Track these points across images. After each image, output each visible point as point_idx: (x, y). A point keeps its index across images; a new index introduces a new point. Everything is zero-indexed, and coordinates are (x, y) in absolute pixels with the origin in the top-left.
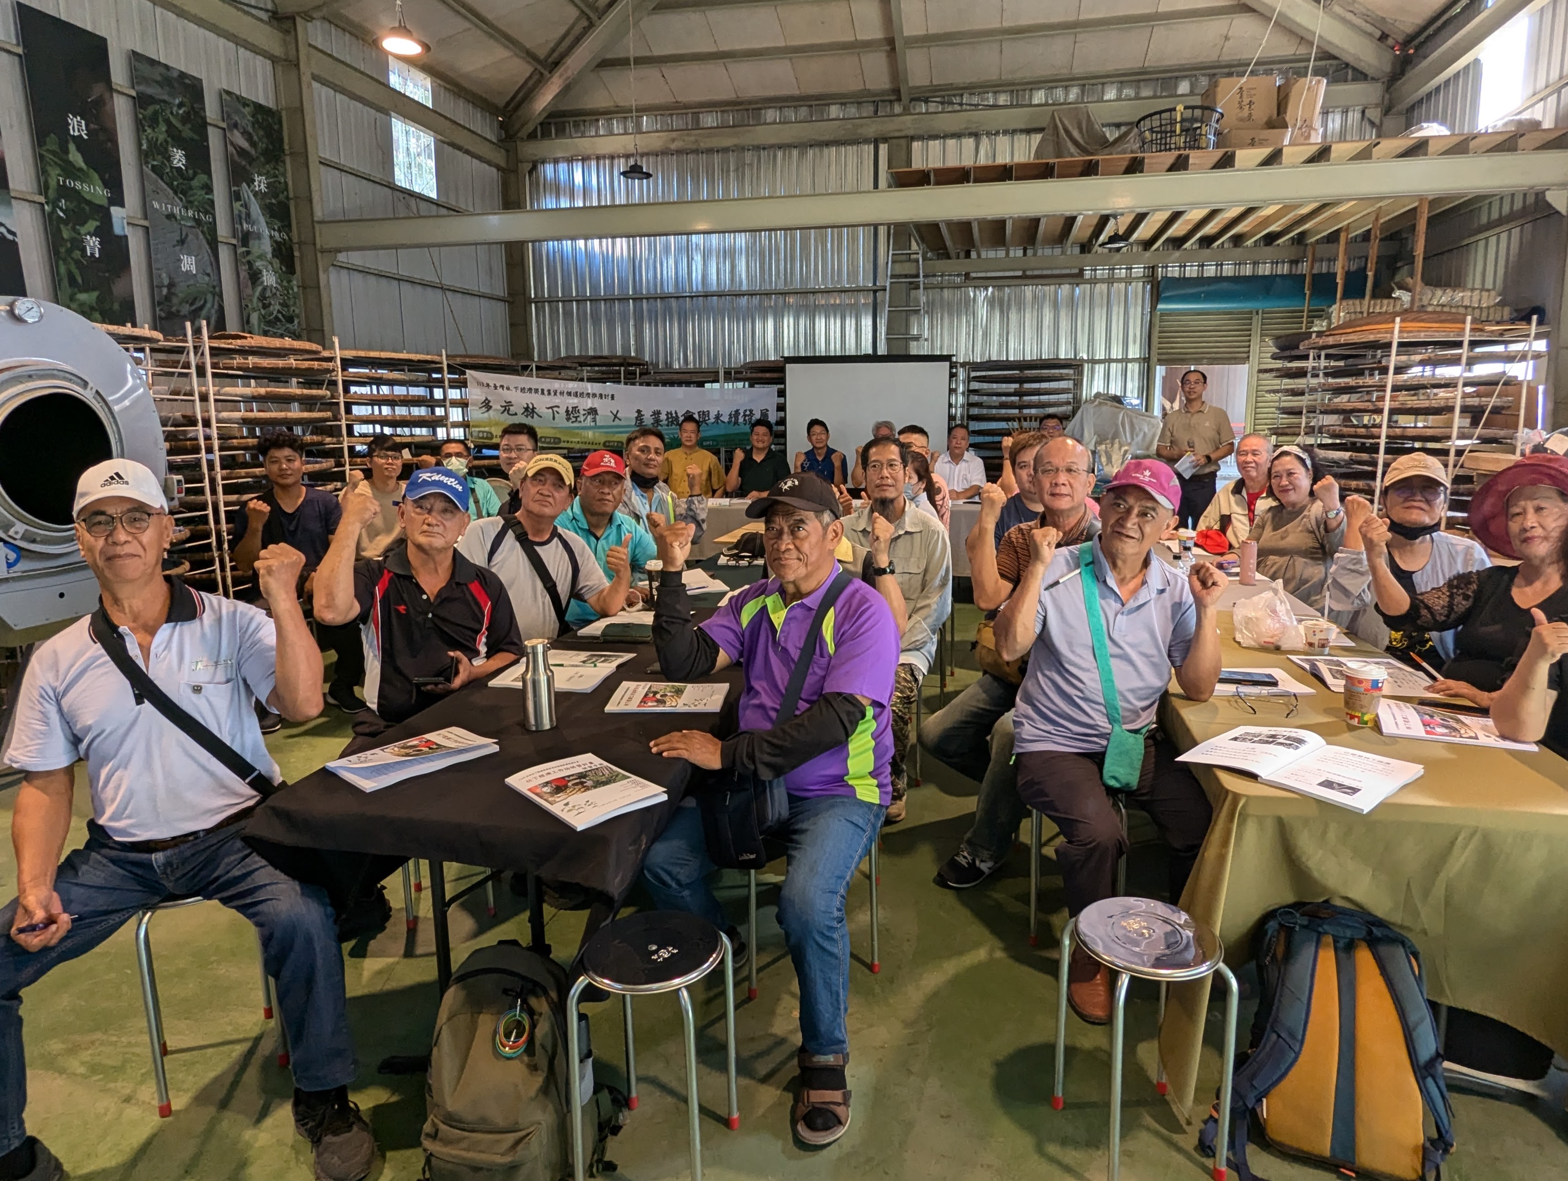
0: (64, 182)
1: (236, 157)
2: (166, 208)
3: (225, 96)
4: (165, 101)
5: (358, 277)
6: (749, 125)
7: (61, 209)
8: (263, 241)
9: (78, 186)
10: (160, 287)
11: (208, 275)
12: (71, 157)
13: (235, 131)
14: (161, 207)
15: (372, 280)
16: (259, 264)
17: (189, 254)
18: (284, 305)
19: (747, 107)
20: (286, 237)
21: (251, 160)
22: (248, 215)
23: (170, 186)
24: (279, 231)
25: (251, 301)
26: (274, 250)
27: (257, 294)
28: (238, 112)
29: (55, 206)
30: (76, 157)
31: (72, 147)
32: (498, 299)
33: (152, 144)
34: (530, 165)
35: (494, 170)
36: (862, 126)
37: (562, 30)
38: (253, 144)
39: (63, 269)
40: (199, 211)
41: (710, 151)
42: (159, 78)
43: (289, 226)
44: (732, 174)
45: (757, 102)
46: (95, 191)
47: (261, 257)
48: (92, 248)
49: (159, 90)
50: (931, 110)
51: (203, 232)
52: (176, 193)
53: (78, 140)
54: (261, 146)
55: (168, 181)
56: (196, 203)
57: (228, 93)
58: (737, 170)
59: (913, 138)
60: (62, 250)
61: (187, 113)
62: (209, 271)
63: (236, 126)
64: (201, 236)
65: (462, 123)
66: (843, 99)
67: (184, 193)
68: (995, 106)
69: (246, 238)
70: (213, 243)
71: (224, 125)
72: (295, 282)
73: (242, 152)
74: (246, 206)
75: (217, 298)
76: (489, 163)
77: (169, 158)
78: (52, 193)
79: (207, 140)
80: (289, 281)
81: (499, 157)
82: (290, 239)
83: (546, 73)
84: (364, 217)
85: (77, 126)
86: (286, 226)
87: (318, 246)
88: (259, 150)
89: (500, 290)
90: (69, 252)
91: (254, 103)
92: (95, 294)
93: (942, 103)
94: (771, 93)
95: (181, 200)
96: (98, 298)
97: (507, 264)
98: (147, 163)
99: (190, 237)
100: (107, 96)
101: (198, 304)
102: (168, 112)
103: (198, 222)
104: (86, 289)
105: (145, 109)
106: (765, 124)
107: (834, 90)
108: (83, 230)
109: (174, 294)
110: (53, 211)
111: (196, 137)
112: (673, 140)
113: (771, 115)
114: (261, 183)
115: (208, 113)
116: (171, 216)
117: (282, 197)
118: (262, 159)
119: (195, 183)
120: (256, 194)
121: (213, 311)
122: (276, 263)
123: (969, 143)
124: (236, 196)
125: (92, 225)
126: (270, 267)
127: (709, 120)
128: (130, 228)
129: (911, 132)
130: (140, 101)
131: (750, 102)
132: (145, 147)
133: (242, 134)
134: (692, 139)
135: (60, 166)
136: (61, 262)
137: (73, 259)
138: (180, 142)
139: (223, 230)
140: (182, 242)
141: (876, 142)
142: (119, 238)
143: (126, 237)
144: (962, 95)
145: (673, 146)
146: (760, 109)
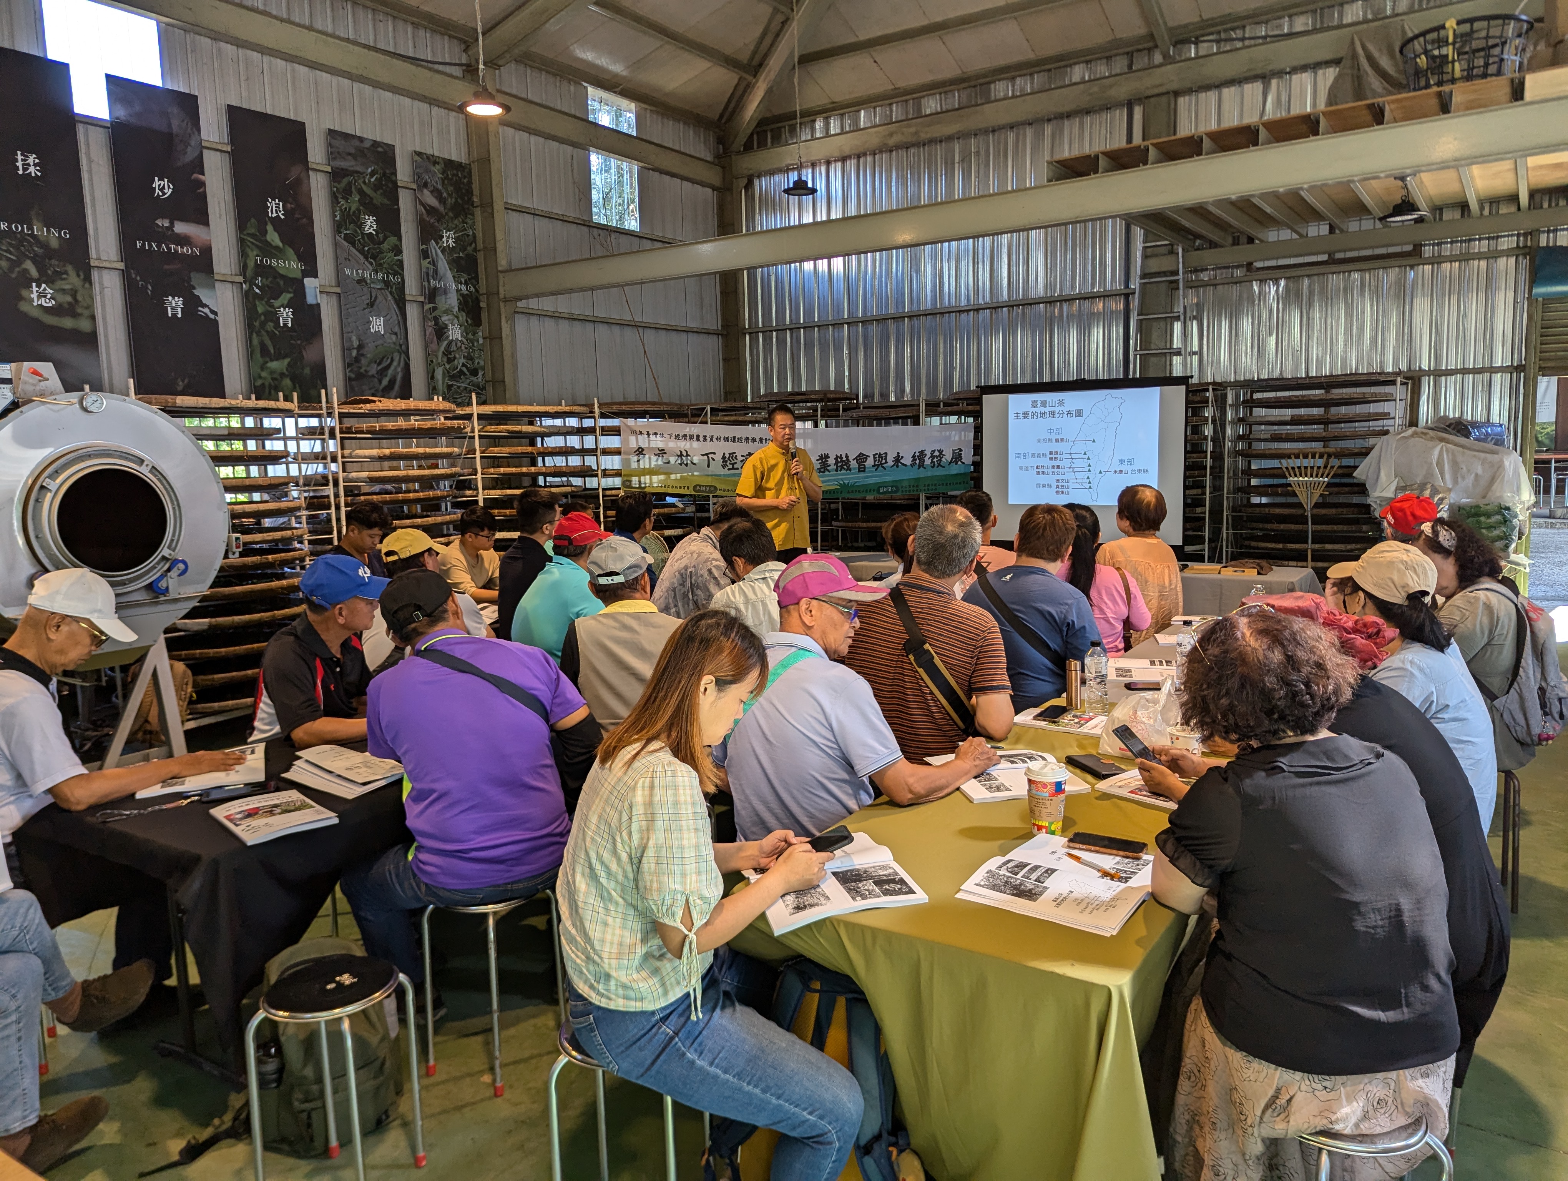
0: (261, 261)
1: (425, 217)
2: (357, 274)
3: (416, 158)
4: (358, 172)
5: (549, 323)
6: (977, 105)
7: (258, 287)
8: (449, 295)
9: (274, 263)
10: (349, 349)
11: (396, 334)
12: (269, 238)
13: (425, 191)
14: (352, 273)
15: (564, 325)
16: (445, 318)
17: (378, 316)
18: (470, 358)
19: (973, 83)
20: (473, 289)
21: (440, 218)
22: (436, 271)
23: (361, 252)
24: (466, 284)
25: (437, 356)
26: (460, 304)
27: (442, 349)
28: (427, 171)
29: (252, 283)
30: (273, 237)
31: (270, 228)
32: (708, 333)
33: (346, 214)
34: (745, 181)
35: (709, 191)
36: (1111, 86)
37: (760, 29)
38: (442, 200)
39: (255, 341)
40: (388, 273)
41: (932, 141)
42: (353, 151)
43: (476, 278)
44: (956, 165)
45: (984, 76)
46: (291, 265)
47: (447, 312)
48: (285, 319)
49: (353, 163)
50: (1201, 53)
51: (391, 293)
52: (366, 258)
53: (276, 221)
54: (450, 201)
55: (360, 247)
56: (385, 266)
57: (419, 154)
58: (962, 161)
59: (1177, 94)
60: (257, 324)
61: (379, 180)
62: (396, 329)
63: (425, 185)
64: (390, 298)
65: (671, 146)
66: (1087, 56)
67: (374, 257)
68: (1291, 35)
69: (432, 295)
70: (401, 302)
71: (414, 186)
72: (480, 334)
73: (431, 210)
74: (434, 263)
75: (403, 355)
76: (703, 184)
77: (361, 226)
78: (249, 273)
79: (398, 204)
80: (474, 334)
81: (714, 176)
82: (477, 291)
83: (750, 78)
84: (557, 261)
85: (275, 208)
86: (474, 279)
87: (501, 296)
88: (448, 206)
89: (713, 322)
90: (263, 325)
91: (443, 159)
92: (286, 361)
93: (1218, 41)
94: (1002, 62)
95: (371, 264)
96: (289, 364)
97: (721, 293)
98: (340, 232)
99: (380, 298)
100: (303, 175)
101: (385, 364)
102: (360, 181)
103: (387, 283)
104: (278, 357)
105: (339, 183)
106: (996, 101)
107: (1079, 45)
108: (277, 303)
109: (363, 355)
110: (251, 288)
111: (386, 201)
112: (891, 135)
113: (1001, 89)
114: (449, 238)
115: (399, 177)
116: (361, 281)
117: (470, 249)
118: (451, 214)
119: (385, 246)
120: (443, 251)
121: (399, 370)
122: (463, 316)
123: (1253, 89)
124: (425, 254)
125: (286, 297)
126: (456, 321)
127: (931, 105)
128: (325, 296)
129: (1174, 86)
130: (336, 175)
131: (978, 76)
132: (338, 218)
133: (432, 192)
134: (912, 130)
135: (257, 246)
136: (254, 335)
137: (267, 332)
138: (372, 210)
139: (412, 288)
140: (371, 304)
141: (1130, 105)
142: (311, 306)
143: (318, 305)
144: (1244, 27)
145: (891, 142)
146: (990, 83)
